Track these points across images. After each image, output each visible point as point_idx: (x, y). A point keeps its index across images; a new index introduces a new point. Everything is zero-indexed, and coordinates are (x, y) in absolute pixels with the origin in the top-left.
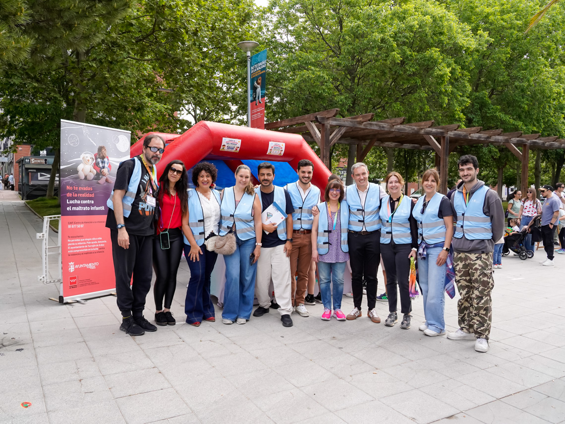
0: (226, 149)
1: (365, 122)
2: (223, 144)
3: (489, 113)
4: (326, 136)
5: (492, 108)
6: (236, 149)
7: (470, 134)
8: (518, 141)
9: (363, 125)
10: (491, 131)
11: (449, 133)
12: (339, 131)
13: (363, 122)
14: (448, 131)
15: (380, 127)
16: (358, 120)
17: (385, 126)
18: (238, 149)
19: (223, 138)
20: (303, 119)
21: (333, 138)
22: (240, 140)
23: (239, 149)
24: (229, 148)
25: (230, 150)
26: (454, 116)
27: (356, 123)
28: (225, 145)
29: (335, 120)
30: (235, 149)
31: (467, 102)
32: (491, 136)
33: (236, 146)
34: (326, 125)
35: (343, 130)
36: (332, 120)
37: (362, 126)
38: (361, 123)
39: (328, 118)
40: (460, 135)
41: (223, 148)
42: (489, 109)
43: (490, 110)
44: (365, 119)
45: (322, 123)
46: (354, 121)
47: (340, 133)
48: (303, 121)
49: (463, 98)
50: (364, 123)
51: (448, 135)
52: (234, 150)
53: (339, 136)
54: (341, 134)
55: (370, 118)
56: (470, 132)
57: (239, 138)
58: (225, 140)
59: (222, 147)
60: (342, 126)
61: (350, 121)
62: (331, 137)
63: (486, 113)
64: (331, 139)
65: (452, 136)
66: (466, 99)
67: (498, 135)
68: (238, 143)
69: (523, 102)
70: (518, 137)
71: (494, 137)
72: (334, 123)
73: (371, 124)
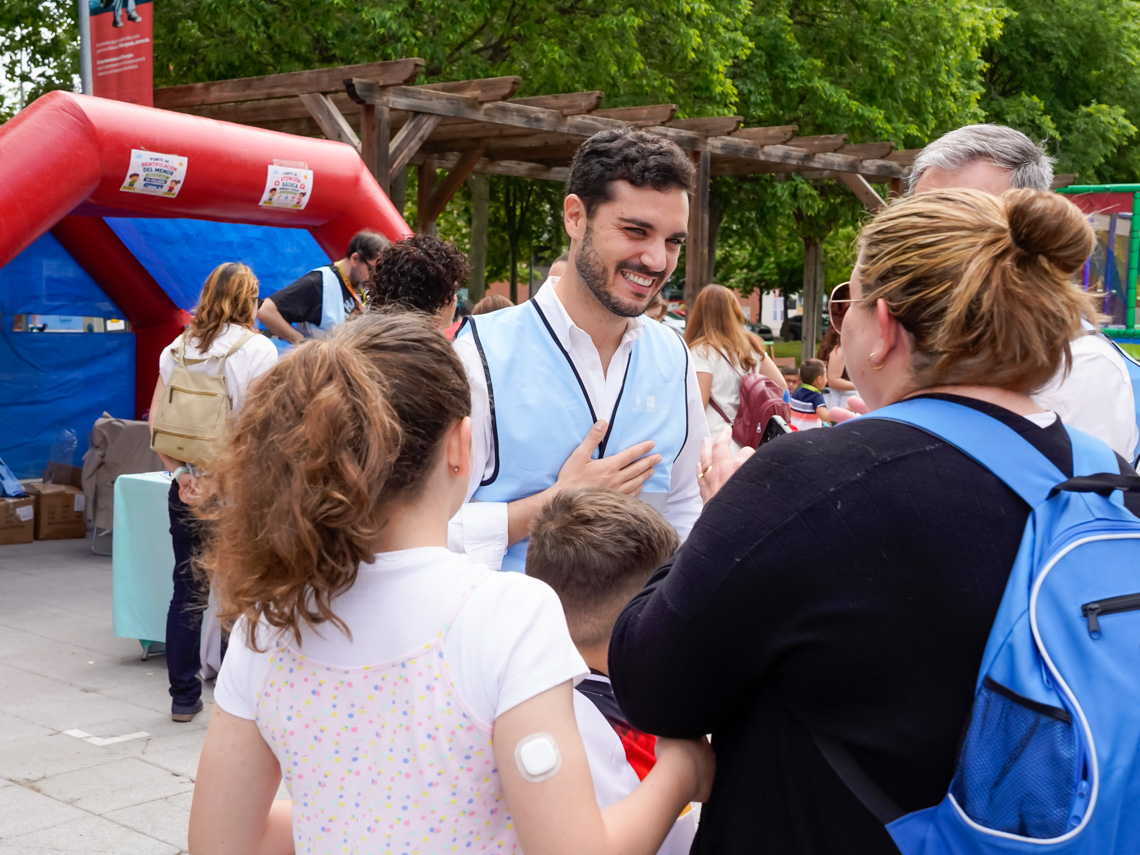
0: (139, 187)
1: (488, 102)
2: (130, 172)
3: (793, 81)
4: (379, 145)
5: (802, 67)
6: (171, 189)
7: (762, 146)
8: (880, 168)
9: (482, 112)
10: (816, 139)
11: (710, 140)
12: (417, 128)
13: (482, 103)
14: (707, 137)
15: (529, 118)
16: (468, 94)
17: (541, 116)
18: (177, 188)
19: (134, 151)
20: (293, 85)
21: (399, 149)
22: (185, 160)
23: (179, 186)
24: (148, 182)
25: (151, 191)
26: (708, 88)
27: (462, 106)
28: (137, 175)
29: (405, 93)
30: (166, 188)
31: (743, 45)
32: (814, 154)
33: (172, 178)
34: (378, 108)
35: (428, 126)
36: (396, 94)
37: (480, 116)
38: (476, 104)
39: (384, 87)
40: (737, 149)
41: (131, 184)
42: (792, 67)
43: (794, 72)
44: (491, 93)
45: (368, 102)
46: (458, 99)
47: (420, 134)
48: (293, 91)
49: (733, 35)
50: (486, 106)
51: (709, 148)
52: (162, 192)
53: (415, 145)
54: (421, 138)
55: (507, 91)
56: (763, 142)
57: (181, 153)
58: (139, 159)
59: (128, 180)
60: (424, 113)
61: (448, 99)
62: (393, 145)
63: (785, 79)
64: (395, 152)
65: (719, 152)
66: (739, 37)
67: (835, 151)
68: (179, 165)
69: (883, 53)
70: (882, 158)
71: (822, 155)
72: (402, 103)
73: (504, 110)
